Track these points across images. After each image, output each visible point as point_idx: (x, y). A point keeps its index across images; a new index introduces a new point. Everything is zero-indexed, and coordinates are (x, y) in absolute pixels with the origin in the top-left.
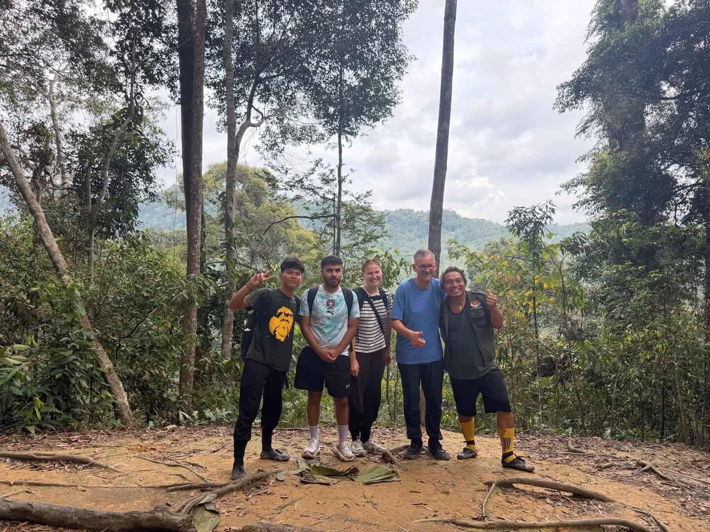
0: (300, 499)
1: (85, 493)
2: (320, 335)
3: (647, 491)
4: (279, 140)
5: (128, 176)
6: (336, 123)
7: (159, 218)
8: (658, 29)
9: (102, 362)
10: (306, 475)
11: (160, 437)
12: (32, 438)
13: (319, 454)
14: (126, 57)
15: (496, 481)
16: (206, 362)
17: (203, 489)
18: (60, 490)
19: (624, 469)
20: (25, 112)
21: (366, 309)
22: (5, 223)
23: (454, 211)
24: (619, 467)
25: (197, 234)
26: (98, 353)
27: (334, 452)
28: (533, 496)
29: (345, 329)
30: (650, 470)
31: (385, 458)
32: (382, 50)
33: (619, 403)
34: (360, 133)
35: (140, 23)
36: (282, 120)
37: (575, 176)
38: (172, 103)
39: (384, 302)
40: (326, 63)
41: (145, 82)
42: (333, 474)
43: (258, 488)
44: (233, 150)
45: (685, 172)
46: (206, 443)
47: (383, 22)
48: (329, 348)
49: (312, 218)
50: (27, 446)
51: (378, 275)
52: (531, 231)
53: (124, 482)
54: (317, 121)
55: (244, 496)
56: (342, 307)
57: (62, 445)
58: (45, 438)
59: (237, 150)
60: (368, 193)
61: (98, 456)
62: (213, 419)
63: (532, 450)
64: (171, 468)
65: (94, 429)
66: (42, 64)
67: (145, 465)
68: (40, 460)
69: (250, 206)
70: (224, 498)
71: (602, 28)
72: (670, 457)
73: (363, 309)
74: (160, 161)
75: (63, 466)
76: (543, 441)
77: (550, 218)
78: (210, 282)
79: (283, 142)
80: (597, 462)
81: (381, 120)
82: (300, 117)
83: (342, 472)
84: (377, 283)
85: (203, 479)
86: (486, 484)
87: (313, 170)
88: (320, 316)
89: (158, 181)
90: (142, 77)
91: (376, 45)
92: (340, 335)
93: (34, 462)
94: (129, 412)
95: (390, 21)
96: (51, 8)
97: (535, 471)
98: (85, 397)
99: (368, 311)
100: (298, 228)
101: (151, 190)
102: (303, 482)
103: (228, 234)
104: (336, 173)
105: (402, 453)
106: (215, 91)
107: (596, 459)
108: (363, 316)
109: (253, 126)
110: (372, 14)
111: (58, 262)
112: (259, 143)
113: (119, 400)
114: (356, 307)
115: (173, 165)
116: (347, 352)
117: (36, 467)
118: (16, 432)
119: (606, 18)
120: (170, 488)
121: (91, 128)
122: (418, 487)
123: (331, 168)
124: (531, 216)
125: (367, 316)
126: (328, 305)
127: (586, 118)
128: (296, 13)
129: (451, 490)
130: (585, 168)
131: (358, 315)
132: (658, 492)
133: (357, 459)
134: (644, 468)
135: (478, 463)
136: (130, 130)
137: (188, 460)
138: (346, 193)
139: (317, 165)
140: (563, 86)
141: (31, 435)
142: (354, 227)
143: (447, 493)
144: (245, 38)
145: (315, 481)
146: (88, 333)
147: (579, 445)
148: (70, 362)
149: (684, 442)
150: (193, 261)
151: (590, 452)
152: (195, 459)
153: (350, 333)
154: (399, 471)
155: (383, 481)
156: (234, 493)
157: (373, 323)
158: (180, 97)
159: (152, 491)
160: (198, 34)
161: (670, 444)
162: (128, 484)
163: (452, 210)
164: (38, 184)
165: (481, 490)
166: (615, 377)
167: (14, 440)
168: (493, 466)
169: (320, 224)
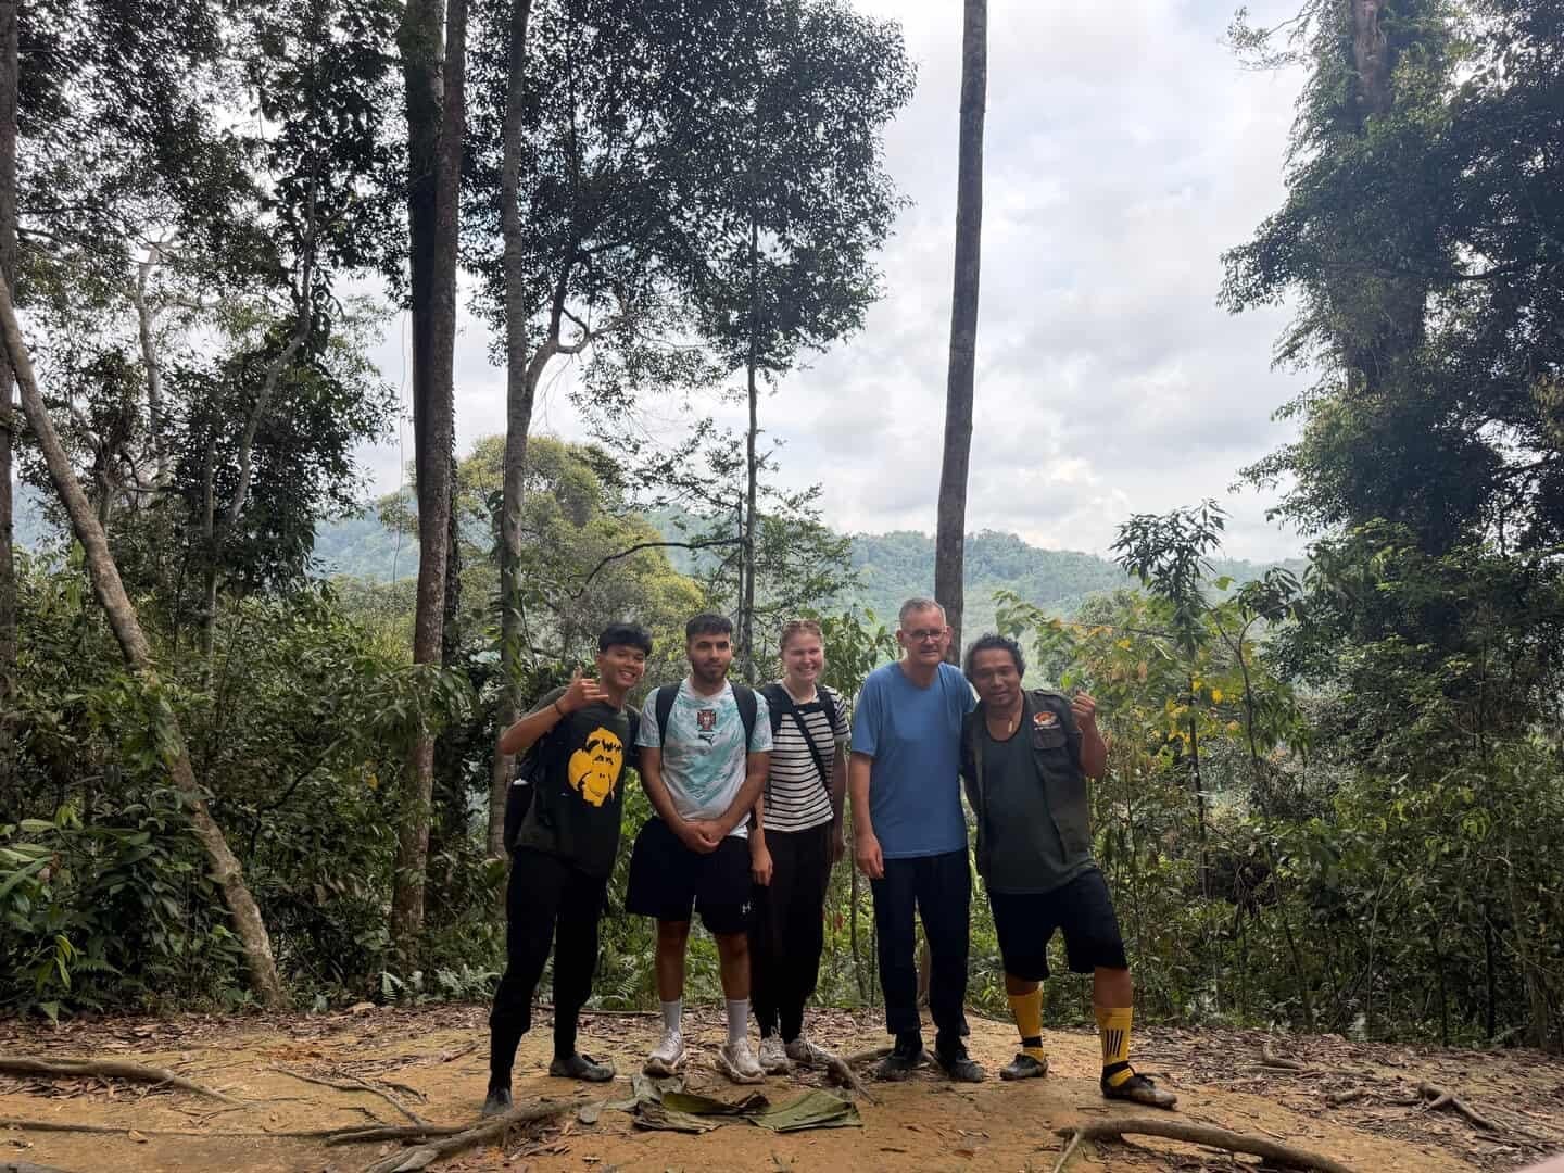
0: (628, 1163)
1: (143, 1148)
2: (683, 790)
3: (1442, 1156)
4: (624, 381)
5: (294, 462)
6: (744, 345)
7: (371, 558)
8: (1438, 130)
9: (217, 862)
10: (647, 1110)
11: (333, 1029)
12: (50, 1029)
13: (683, 1066)
14: (297, 213)
15: (1082, 1128)
16: (448, 864)
17: (408, 1138)
18: (90, 1141)
19: (1388, 1104)
20: (86, 331)
21: (787, 732)
22: (37, 568)
23: (1014, 536)
24: (1378, 1101)
25: (437, 580)
26: (207, 842)
27: (718, 1062)
28: (1168, 1162)
29: (740, 777)
30: (1450, 1107)
31: (835, 1076)
32: (840, 186)
33: (1384, 958)
34: (795, 364)
35: (326, 142)
36: (628, 340)
37: (1273, 452)
38: (392, 306)
39: (828, 717)
40: (718, 217)
41: (335, 263)
42: (710, 1109)
43: (536, 1139)
44: (520, 403)
45: (1519, 437)
46: (433, 1043)
47: (840, 127)
48: (704, 820)
49: (691, 547)
50: (38, 1046)
51: (815, 656)
52: (1170, 569)
53: (234, 1125)
54: (704, 341)
55: (501, 1157)
56: (733, 727)
57: (115, 1045)
58: (80, 1029)
59: (528, 401)
60: (812, 490)
61: (184, 1067)
62: (458, 989)
63: (1178, 1063)
64: (346, 1094)
65: (191, 1011)
66: (121, 229)
67: (289, 1087)
68: (56, 1075)
69: (562, 524)
70: (455, 1160)
71: (1321, 135)
72: (1502, 1081)
73: (781, 732)
74: (365, 428)
75: (105, 1087)
76: (1205, 1041)
77: (1213, 538)
78: (454, 682)
79: (633, 385)
80: (1326, 1088)
81: (841, 335)
82: (668, 331)
83: (730, 1107)
84: (813, 676)
85: (411, 1117)
86: (1061, 1134)
87: (694, 442)
88: (682, 746)
89: (358, 471)
90: (330, 253)
91: (828, 177)
92: (726, 792)
93: (40, 1078)
94: (271, 975)
95: (855, 124)
96: (142, 113)
97: (1178, 1106)
98: (172, 937)
99: (791, 737)
100: (667, 571)
101: (343, 492)
102: (639, 1128)
103: (506, 581)
104: (743, 450)
105: (875, 1065)
106: (486, 280)
107: (1325, 1081)
108: (780, 747)
109: (565, 351)
110: (818, 113)
111: (131, 642)
112: (580, 388)
113: (253, 946)
114: (764, 727)
115: (393, 436)
116: (745, 829)
117: (45, 1089)
118: (16, 1016)
119: (1329, 113)
120: (333, 1138)
121: (217, 360)
122: (901, 1138)
123: (733, 438)
124: (1169, 534)
125: (789, 747)
126: (700, 722)
127: (1295, 327)
128: (656, 115)
129: (977, 1148)
130: (1294, 432)
131: (768, 746)
132: (1467, 1156)
133: (771, 1078)
134: (1434, 1103)
135: (1049, 1089)
136: (300, 363)
137: (386, 1078)
138: (766, 491)
139: (702, 432)
140: (1233, 256)
141: (50, 1022)
142: (783, 566)
143: (968, 1154)
144: (551, 168)
145: (665, 1125)
146: (186, 796)
147: (1290, 1051)
148: (145, 860)
149: (1538, 1045)
150: (426, 641)
151: (1312, 1066)
152: (403, 1076)
153: (750, 786)
154: (859, 1104)
155: (821, 1125)
156: (479, 1150)
157: (803, 764)
158: (409, 292)
159: (296, 1144)
160: (446, 159)
161: (1503, 1051)
162: (242, 1129)
163: (1011, 532)
164: (106, 481)
165: (1048, 1149)
166: (1373, 898)
167: (10, 1034)
168: (1082, 1095)
169: (709, 560)
